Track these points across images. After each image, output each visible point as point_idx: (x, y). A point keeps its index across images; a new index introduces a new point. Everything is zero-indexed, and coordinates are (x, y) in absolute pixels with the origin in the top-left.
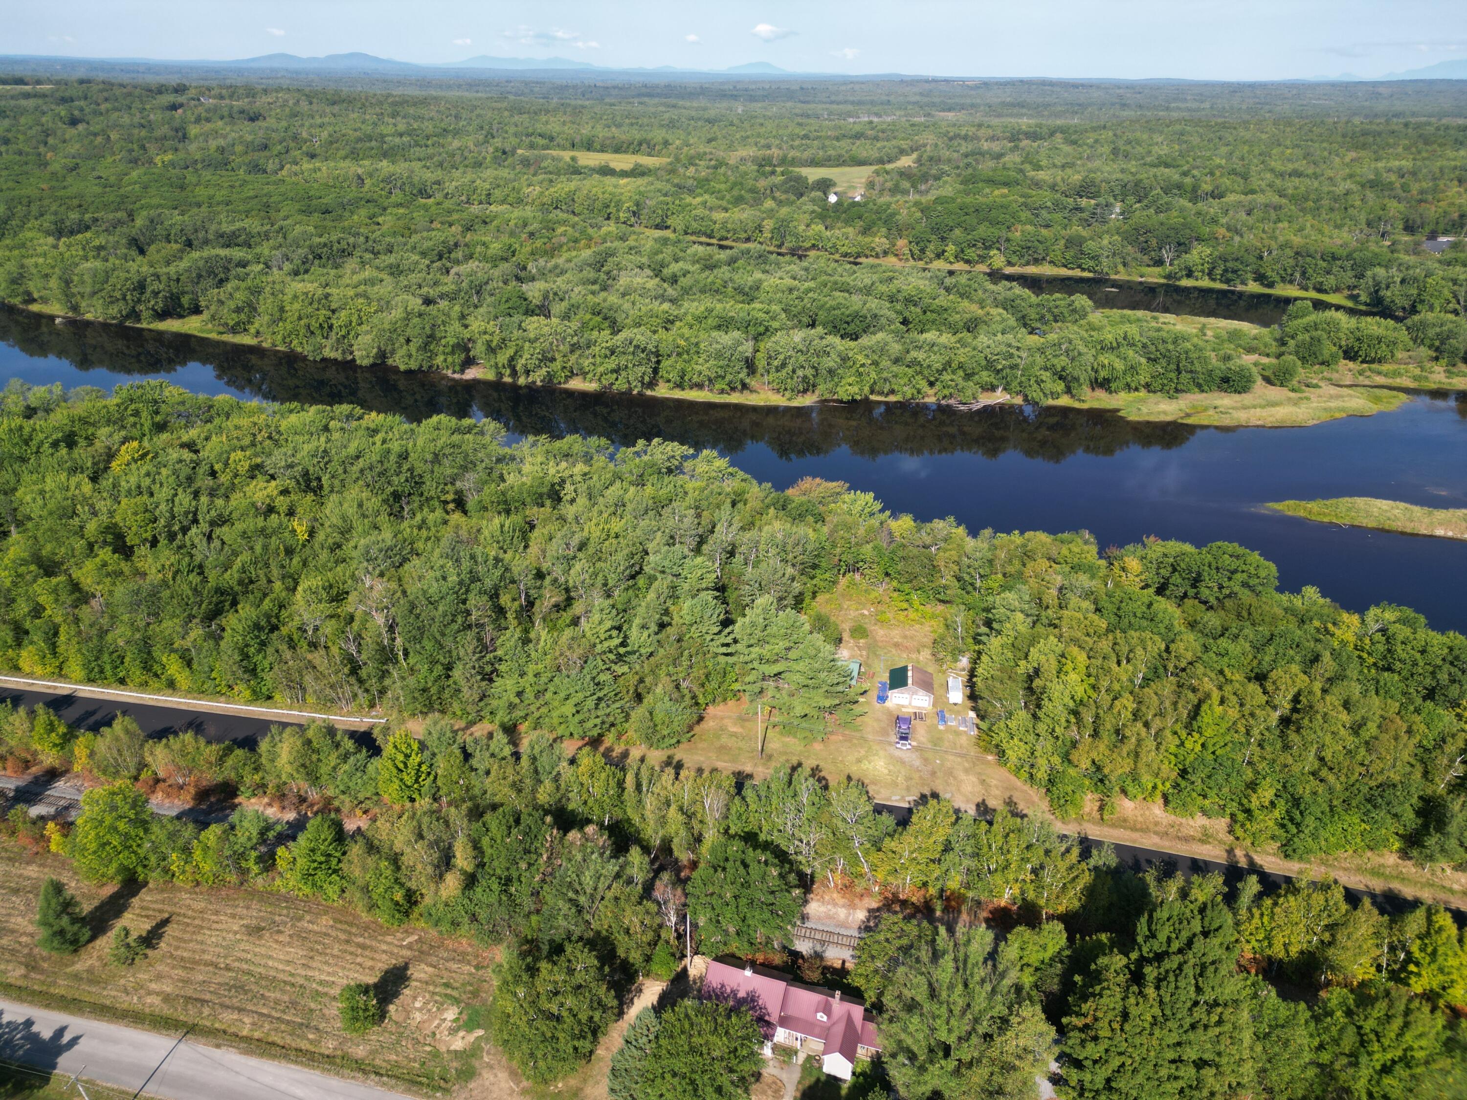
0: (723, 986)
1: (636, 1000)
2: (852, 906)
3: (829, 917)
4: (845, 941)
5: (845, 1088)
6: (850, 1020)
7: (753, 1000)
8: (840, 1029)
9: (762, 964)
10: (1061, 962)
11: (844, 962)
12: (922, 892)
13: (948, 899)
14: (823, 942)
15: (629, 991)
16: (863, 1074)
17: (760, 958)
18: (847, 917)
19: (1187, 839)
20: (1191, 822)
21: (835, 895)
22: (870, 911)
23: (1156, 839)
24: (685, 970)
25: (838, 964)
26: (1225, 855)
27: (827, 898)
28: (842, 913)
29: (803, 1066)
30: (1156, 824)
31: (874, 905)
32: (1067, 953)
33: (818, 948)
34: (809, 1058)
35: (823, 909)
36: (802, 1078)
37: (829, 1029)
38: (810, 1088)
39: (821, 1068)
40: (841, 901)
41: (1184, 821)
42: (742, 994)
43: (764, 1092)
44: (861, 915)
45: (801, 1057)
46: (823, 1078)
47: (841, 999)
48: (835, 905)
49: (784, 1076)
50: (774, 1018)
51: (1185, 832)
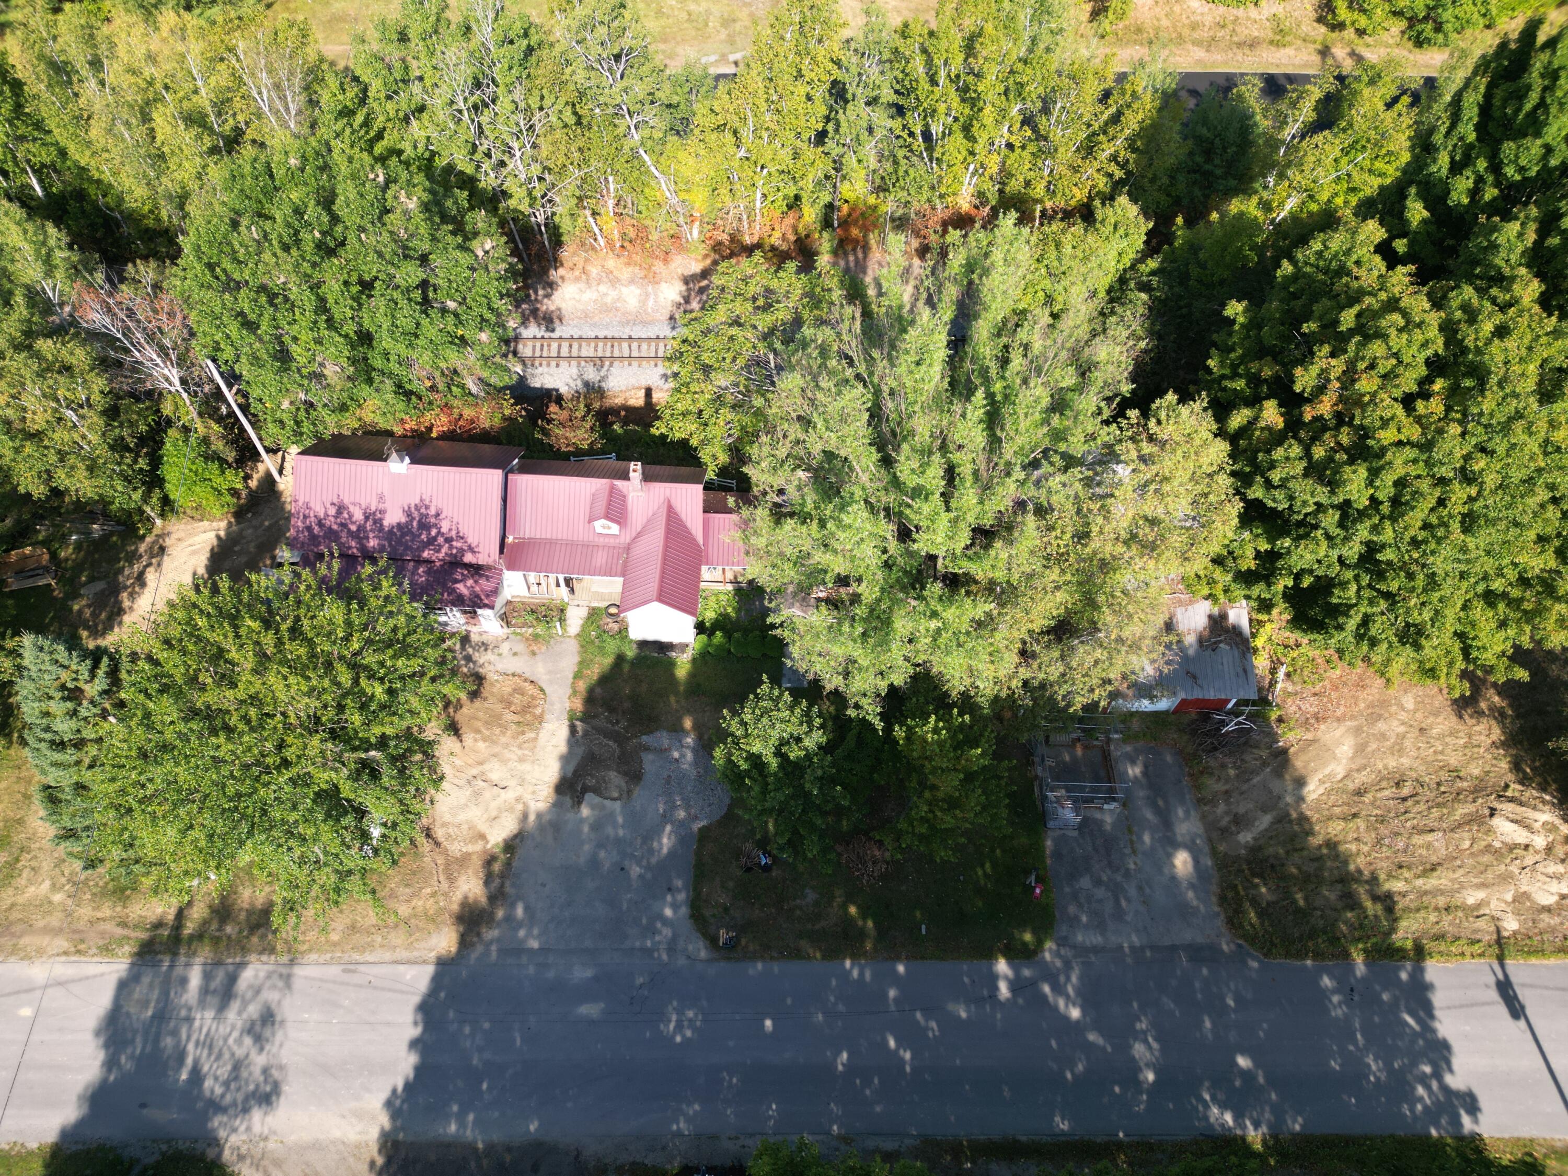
0: (341, 508)
1: (151, 576)
2: (652, 278)
3: (607, 309)
4: (646, 350)
5: (683, 665)
6: (673, 521)
7: (424, 526)
8: (654, 542)
9: (449, 436)
11: (649, 392)
12: (790, 220)
13: (845, 224)
14: (599, 362)
15: (133, 557)
16: (722, 623)
17: (440, 423)
18: (644, 302)
19: (1253, 44)
20: (1253, 12)
21: (611, 263)
22: (686, 280)
23: (1199, 53)
24: (269, 482)
25: (637, 400)
26: (1317, 59)
27: (594, 271)
28: (631, 296)
29: (583, 639)
30: (1194, 27)
31: (696, 267)
33: (592, 375)
34: (594, 614)
35: (589, 295)
36: (583, 664)
37: (628, 548)
38: (605, 680)
39: (623, 631)
40: (626, 273)
41: (1240, 13)
42: (393, 517)
43: (494, 720)
44: (672, 292)
45: (576, 618)
46: (631, 653)
47: (647, 478)
48: (614, 282)
49: (539, 670)
50: (487, 553)
51: (1247, 31)
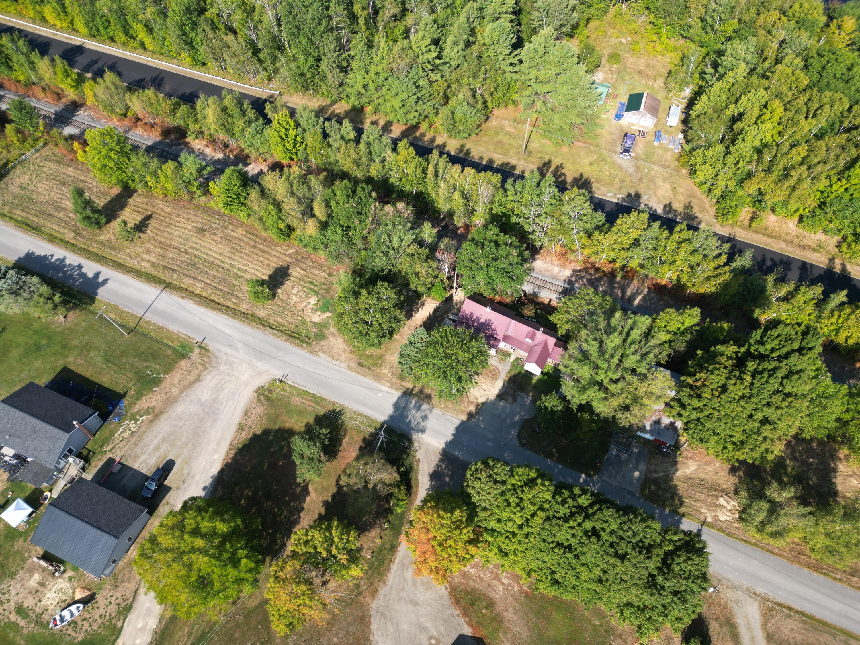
0: (472, 314)
1: (420, 309)
2: (563, 266)
3: (548, 271)
4: (554, 288)
5: (535, 380)
6: (545, 346)
7: (488, 325)
8: (539, 349)
9: (499, 303)
10: (692, 333)
11: (550, 300)
12: (611, 265)
13: (627, 272)
14: (540, 287)
15: (417, 303)
16: (547, 374)
17: (497, 298)
18: (559, 273)
19: (805, 247)
20: (813, 236)
21: (554, 258)
22: (574, 271)
23: (783, 245)
24: (451, 296)
25: (546, 302)
26: (827, 261)
27: (548, 259)
28: (556, 270)
29: (513, 364)
30: (787, 234)
31: (578, 268)
32: (697, 328)
33: (536, 290)
34: (517, 359)
35: (544, 266)
36: (511, 370)
37: (532, 347)
38: (514, 376)
39: (523, 366)
40: (557, 263)
41: (808, 234)
42: (482, 320)
43: (487, 374)
44: (568, 273)
45: (512, 358)
46: (523, 372)
47: (544, 332)
48: (553, 264)
49: (500, 367)
50: (500, 336)
51: (806, 242)
